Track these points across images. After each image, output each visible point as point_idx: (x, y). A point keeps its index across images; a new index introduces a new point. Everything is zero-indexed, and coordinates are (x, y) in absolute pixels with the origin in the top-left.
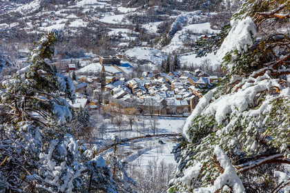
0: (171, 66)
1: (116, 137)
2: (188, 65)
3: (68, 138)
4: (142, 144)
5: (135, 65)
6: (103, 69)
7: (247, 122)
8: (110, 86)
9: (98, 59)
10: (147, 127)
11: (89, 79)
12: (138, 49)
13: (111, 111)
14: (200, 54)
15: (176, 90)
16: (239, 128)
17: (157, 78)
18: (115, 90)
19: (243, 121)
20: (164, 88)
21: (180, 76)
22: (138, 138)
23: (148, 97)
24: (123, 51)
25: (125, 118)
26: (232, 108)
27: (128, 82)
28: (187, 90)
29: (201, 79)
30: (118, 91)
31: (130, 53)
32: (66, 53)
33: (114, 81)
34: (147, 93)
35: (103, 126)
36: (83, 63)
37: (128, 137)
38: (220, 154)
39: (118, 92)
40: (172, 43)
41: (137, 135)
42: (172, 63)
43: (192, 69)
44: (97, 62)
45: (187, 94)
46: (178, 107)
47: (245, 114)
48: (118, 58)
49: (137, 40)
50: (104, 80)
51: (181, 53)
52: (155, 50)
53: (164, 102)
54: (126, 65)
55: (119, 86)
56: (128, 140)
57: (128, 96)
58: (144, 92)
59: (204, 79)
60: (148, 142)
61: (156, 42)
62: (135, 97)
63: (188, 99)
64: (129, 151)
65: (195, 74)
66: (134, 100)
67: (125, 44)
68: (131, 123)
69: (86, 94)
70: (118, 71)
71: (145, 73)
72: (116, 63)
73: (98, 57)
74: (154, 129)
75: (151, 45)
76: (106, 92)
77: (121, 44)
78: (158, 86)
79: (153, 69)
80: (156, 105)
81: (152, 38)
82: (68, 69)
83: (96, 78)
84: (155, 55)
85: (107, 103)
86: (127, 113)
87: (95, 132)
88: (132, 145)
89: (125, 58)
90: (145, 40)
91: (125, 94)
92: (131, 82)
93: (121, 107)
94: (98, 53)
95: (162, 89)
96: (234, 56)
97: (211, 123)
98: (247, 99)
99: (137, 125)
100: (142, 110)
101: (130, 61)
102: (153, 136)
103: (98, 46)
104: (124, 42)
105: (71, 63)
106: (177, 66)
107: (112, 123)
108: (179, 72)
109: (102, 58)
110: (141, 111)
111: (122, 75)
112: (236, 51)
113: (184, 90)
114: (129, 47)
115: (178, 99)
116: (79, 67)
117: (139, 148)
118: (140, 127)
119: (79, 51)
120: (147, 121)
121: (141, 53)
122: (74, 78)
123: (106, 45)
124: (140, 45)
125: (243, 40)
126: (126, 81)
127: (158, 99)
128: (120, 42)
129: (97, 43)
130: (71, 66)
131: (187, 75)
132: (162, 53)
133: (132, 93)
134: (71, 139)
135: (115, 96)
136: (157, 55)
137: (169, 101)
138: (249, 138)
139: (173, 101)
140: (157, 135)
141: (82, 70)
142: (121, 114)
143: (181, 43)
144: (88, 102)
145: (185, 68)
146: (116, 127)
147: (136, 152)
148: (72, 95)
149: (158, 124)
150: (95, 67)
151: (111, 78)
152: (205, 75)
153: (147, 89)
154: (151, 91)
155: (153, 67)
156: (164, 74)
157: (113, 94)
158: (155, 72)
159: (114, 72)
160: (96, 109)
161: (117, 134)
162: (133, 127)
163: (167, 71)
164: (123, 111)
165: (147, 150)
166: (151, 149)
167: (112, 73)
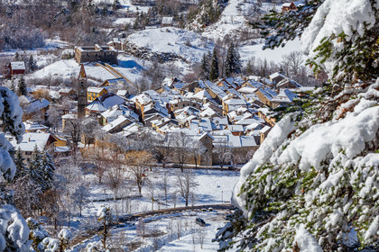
0: (222, 66)
1: (107, 211)
2: (256, 65)
3: (8, 213)
4: (162, 225)
5: (149, 64)
6: (83, 72)
7: (361, 178)
8: (96, 107)
9: (71, 51)
10: (171, 191)
11: (53, 94)
12: (154, 32)
13: (99, 159)
14: (273, 43)
15: (232, 115)
16: (346, 191)
17: (192, 90)
18: (106, 114)
19: (354, 176)
20: (208, 110)
21: (239, 87)
22: (152, 213)
23: (174, 129)
24: (124, 36)
25: (128, 173)
26: (334, 150)
27: (133, 99)
28: (254, 116)
29: (282, 93)
30: (113, 116)
31: (138, 40)
32: (7, 40)
33: (105, 97)
34: (173, 121)
35: (82, 188)
36: (41, 60)
37: (134, 212)
38: (306, 243)
39: (112, 118)
40: (223, 19)
41: (151, 206)
42: (223, 60)
43: (264, 73)
44: (69, 57)
45: (254, 124)
46: (235, 151)
47: (358, 162)
48: (112, 49)
49: (152, 14)
50: (84, 95)
51: (242, 40)
52: (188, 33)
53: (207, 141)
54: (129, 64)
55: (115, 107)
56: (134, 218)
57: (133, 128)
58: (167, 120)
59: (289, 94)
60: (175, 222)
61: (191, 17)
62: (147, 130)
63: (256, 133)
64: (134, 239)
65: (269, 82)
66: (146, 136)
67: (128, 20)
68: (140, 182)
69: (47, 123)
70: (112, 77)
71: (168, 81)
72: (109, 59)
73: (73, 47)
74: (186, 196)
75: (181, 22)
76: (87, 120)
77: (120, 21)
78: (195, 106)
79: (185, 72)
80: (190, 145)
81: (182, 9)
82: (10, 73)
83: (67, 90)
84: (188, 45)
85: (90, 141)
86: (131, 163)
87: (65, 201)
88: (141, 227)
89: (128, 49)
90: (169, 13)
91: (128, 123)
92: (140, 99)
93: (118, 150)
94: (72, 40)
95: (203, 114)
96: (338, 45)
97: (290, 179)
98: (363, 133)
99: (151, 186)
100: (162, 157)
101: (138, 55)
102: (185, 209)
103: (72, 25)
104: (126, 17)
105: (17, 59)
106: (233, 65)
107: (101, 183)
108: (239, 78)
109: (80, 49)
110: (160, 158)
111: (120, 84)
112: (342, 36)
113: (248, 115)
114: (136, 27)
115: (235, 133)
116: (33, 67)
117: (155, 234)
118: (157, 192)
119: (31, 35)
120: (172, 179)
121: (160, 39)
122: (23, 91)
123: (89, 23)
124: (159, 24)
125: (357, 14)
126: (128, 96)
127: (195, 133)
128: (118, 17)
129: (69, 19)
130: (16, 65)
131: (253, 84)
132: (204, 39)
133: (141, 120)
134: (14, 216)
135: (107, 128)
136: (193, 43)
137: (218, 137)
138: (366, 210)
139: (225, 138)
140: (193, 208)
141: (39, 75)
142: (118, 163)
143: (241, 19)
144: (52, 140)
145: (250, 70)
146: (109, 192)
147: (149, 242)
148: (16, 124)
149: (195, 185)
150: (66, 69)
151: (98, 90)
152: (290, 85)
153: (172, 113)
154: (181, 117)
155: (184, 69)
156: (208, 83)
157: (102, 124)
158: (189, 78)
159: (104, 79)
160: (67, 154)
161: (111, 205)
162: (144, 191)
163: (214, 77)
164: (122, 158)
165: (172, 237)
166: (179, 235)
167: (100, 81)
